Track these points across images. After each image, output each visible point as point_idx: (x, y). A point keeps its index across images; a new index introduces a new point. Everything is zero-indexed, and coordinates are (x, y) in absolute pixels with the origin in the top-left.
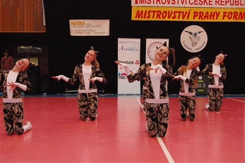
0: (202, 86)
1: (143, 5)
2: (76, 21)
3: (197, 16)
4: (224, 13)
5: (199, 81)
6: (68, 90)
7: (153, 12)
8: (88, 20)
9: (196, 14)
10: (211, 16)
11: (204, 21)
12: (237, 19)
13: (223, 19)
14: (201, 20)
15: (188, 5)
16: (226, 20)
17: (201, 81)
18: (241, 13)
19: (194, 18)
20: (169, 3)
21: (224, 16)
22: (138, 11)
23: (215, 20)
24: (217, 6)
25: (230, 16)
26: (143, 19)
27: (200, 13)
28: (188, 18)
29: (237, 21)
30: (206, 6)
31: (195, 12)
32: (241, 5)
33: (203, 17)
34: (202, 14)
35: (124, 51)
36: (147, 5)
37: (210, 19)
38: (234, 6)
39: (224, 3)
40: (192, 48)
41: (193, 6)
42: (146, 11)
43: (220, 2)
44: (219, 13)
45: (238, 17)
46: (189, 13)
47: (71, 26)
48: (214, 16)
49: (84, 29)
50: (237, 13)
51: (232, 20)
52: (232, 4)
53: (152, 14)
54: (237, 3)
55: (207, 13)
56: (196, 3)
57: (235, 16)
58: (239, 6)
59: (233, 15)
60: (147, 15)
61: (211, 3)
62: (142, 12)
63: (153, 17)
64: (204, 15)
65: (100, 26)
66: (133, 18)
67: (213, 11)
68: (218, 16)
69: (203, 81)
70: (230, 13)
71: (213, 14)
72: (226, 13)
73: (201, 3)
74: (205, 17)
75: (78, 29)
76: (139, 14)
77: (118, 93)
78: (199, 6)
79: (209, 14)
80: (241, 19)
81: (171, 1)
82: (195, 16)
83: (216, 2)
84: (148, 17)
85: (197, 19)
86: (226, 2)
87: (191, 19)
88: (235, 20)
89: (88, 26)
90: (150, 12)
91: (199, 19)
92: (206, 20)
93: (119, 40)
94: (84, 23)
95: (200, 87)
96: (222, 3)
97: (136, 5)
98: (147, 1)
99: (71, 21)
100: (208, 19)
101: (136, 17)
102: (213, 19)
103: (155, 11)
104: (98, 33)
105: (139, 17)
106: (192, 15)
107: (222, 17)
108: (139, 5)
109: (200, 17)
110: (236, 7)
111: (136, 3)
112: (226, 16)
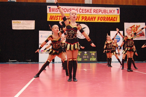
0: (87, 57)
1: (53, 12)
2: (16, 21)
3: (83, 19)
4: (98, 17)
5: (85, 55)
6: (10, 60)
7: (59, 16)
8: (23, 21)
9: (83, 18)
10: (91, 19)
11: (87, 21)
12: (105, 21)
13: (98, 20)
14: (85, 21)
15: (79, 13)
16: (99, 21)
17: (86, 55)
18: (107, 17)
19: (82, 20)
20: (68, 12)
21: (98, 19)
22: (51, 16)
23: (93, 21)
24: (95, 13)
25: (101, 19)
26: (54, 20)
27: (85, 17)
28: (78, 20)
29: (105, 22)
30: (88, 13)
31: (82, 17)
32: (107, 13)
33: (87, 19)
34: (86, 18)
35: (42, 38)
36: (56, 12)
37: (91, 20)
38: (104, 14)
39: (98, 12)
40: (81, 36)
41: (81, 13)
42: (55, 16)
43: (96, 12)
44: (96, 17)
45: (106, 20)
46: (79, 17)
47: (13, 24)
48: (93, 19)
49: (20, 25)
50: (105, 17)
51: (103, 21)
52: (102, 12)
53: (58, 18)
54: (105, 12)
55: (89, 17)
56: (83, 12)
57: (104, 19)
58: (106, 14)
59: (103, 18)
60: (56, 18)
61: (91, 12)
62: (53, 16)
63: (59, 19)
64: (88, 18)
65: (29, 24)
66: (48, 20)
67: (92, 16)
68: (95, 19)
69: (87, 55)
70: (101, 17)
71: (92, 18)
72: (99, 17)
73: (86, 12)
74: (88, 19)
75: (16, 26)
76: (52, 17)
77: (39, 61)
78: (84, 13)
79: (90, 18)
80: (108, 21)
81: (69, 10)
82: (82, 19)
83: (94, 11)
84: (56, 19)
85: (83, 21)
86: (99, 11)
87: (80, 21)
88: (104, 21)
89: (23, 24)
90: (58, 16)
91: (85, 20)
92: (88, 21)
93: (40, 31)
94: (20, 22)
95: (86, 58)
96: (97, 12)
97: (50, 13)
98: (56, 10)
99: (13, 21)
100: (89, 20)
101: (50, 19)
102: (92, 20)
103: (61, 16)
104: (28, 28)
105: (51, 19)
106: (81, 18)
107: (97, 20)
108: (51, 12)
109: (85, 19)
110: (105, 14)
111: (50, 11)
112: (99, 19)
